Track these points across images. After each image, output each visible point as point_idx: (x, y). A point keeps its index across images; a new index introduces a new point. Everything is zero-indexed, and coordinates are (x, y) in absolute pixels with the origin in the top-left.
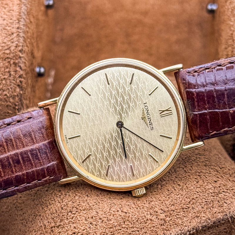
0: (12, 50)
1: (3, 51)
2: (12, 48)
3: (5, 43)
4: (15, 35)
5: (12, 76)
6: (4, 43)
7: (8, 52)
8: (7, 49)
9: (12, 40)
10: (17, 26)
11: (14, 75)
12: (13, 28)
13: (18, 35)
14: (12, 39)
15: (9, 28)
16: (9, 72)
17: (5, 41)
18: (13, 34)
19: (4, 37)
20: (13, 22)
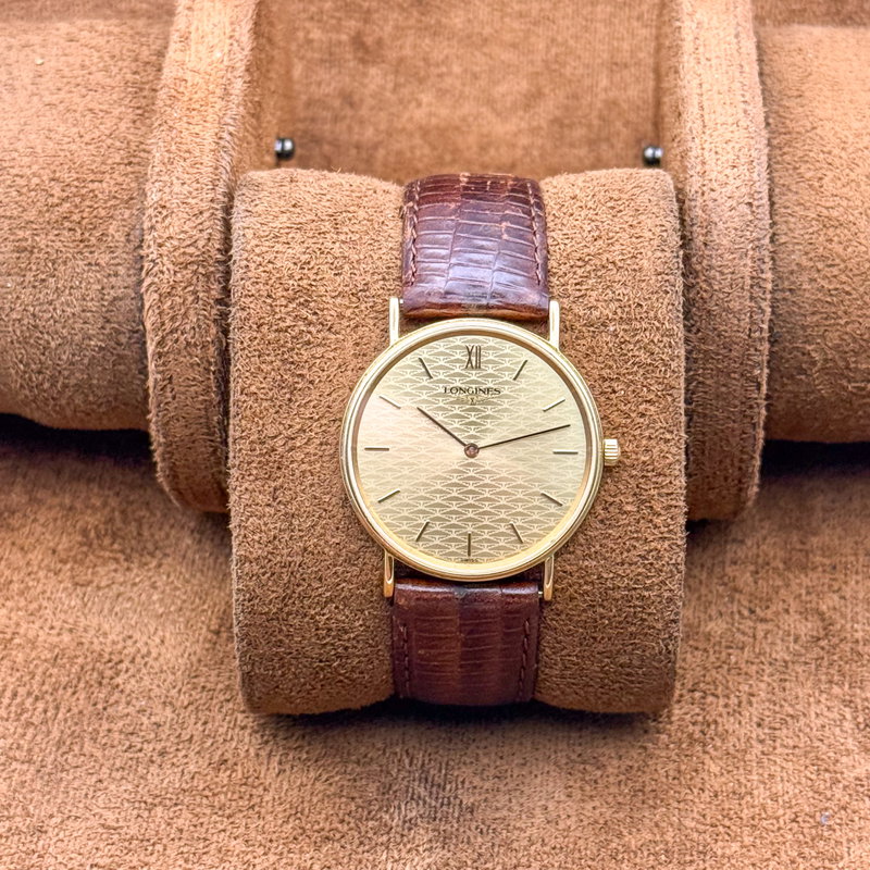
0: (200, 247)
1: (182, 250)
2: (201, 243)
3: (186, 232)
4: (206, 215)
5: (200, 302)
6: (183, 232)
7: (191, 250)
8: (189, 246)
9: (201, 227)
10: (210, 196)
11: (205, 298)
12: (202, 200)
13: (213, 214)
14: (201, 224)
15: (193, 201)
16: (195, 293)
17: (186, 228)
18: (201, 213)
19: (183, 221)
20: (202, 189)
